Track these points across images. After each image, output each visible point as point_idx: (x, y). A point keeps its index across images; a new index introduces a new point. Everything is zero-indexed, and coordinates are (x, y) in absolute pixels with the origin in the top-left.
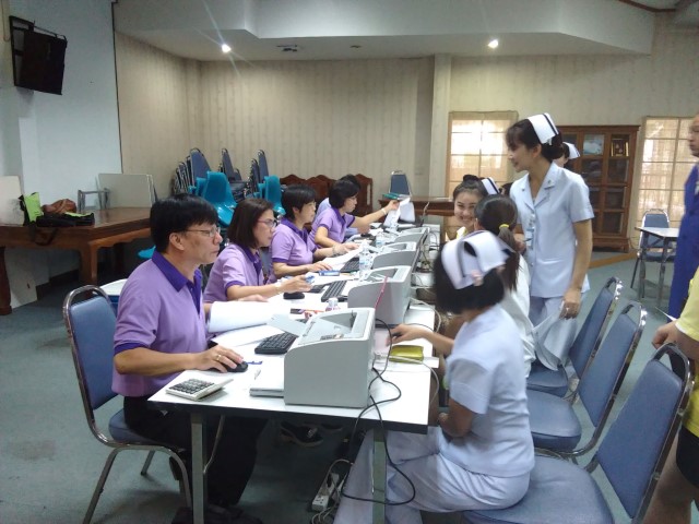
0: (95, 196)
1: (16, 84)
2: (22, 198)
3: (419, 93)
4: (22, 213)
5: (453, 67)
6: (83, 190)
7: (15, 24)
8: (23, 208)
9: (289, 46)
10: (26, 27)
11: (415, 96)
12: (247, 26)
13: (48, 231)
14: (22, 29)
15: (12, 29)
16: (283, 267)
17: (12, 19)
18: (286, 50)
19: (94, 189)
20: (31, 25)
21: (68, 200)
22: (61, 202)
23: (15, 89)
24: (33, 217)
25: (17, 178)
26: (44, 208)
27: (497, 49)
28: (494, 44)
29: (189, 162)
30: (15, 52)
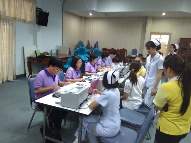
0: (55, 51)
1: (37, 24)
2: (36, 51)
3: (142, 27)
4: (36, 54)
5: (153, 20)
6: (52, 49)
7: (38, 9)
8: (36, 53)
9: (106, 14)
10: (40, 10)
11: (141, 28)
12: (95, 9)
13: (41, 59)
14: (39, 11)
15: (37, 10)
16: (87, 73)
17: (37, 8)
18: (105, 15)
19: (55, 49)
20: (41, 9)
21: (47, 52)
22: (45, 52)
23: (37, 25)
24: (38, 56)
25: (36, 46)
26: (41, 54)
27: (165, 15)
28: (164, 14)
29: (78, 44)
30: (37, 16)
